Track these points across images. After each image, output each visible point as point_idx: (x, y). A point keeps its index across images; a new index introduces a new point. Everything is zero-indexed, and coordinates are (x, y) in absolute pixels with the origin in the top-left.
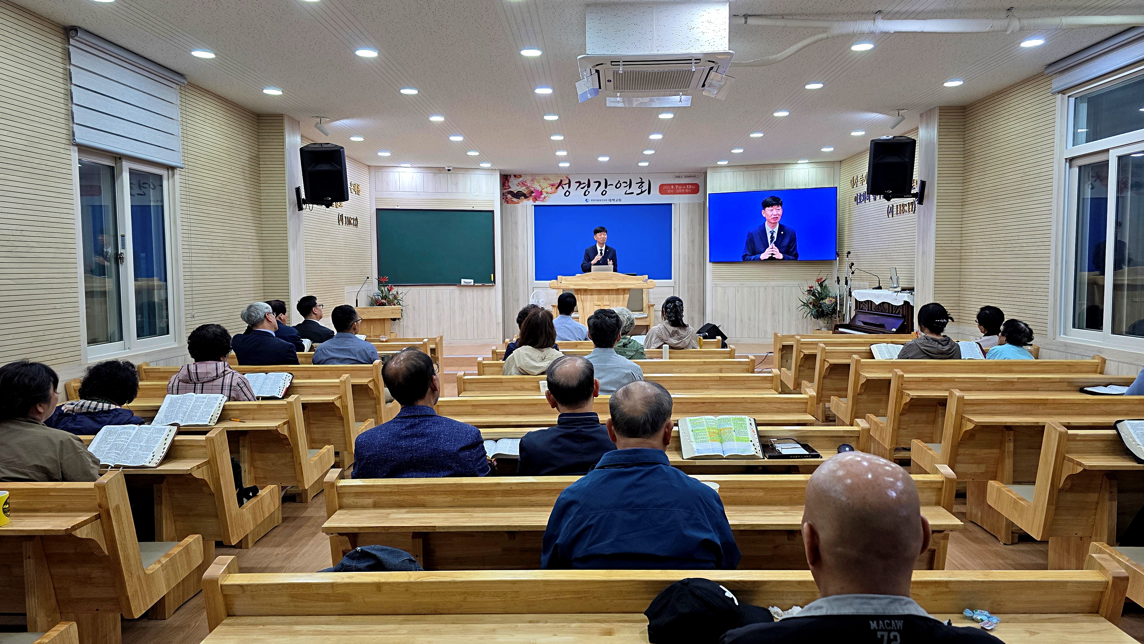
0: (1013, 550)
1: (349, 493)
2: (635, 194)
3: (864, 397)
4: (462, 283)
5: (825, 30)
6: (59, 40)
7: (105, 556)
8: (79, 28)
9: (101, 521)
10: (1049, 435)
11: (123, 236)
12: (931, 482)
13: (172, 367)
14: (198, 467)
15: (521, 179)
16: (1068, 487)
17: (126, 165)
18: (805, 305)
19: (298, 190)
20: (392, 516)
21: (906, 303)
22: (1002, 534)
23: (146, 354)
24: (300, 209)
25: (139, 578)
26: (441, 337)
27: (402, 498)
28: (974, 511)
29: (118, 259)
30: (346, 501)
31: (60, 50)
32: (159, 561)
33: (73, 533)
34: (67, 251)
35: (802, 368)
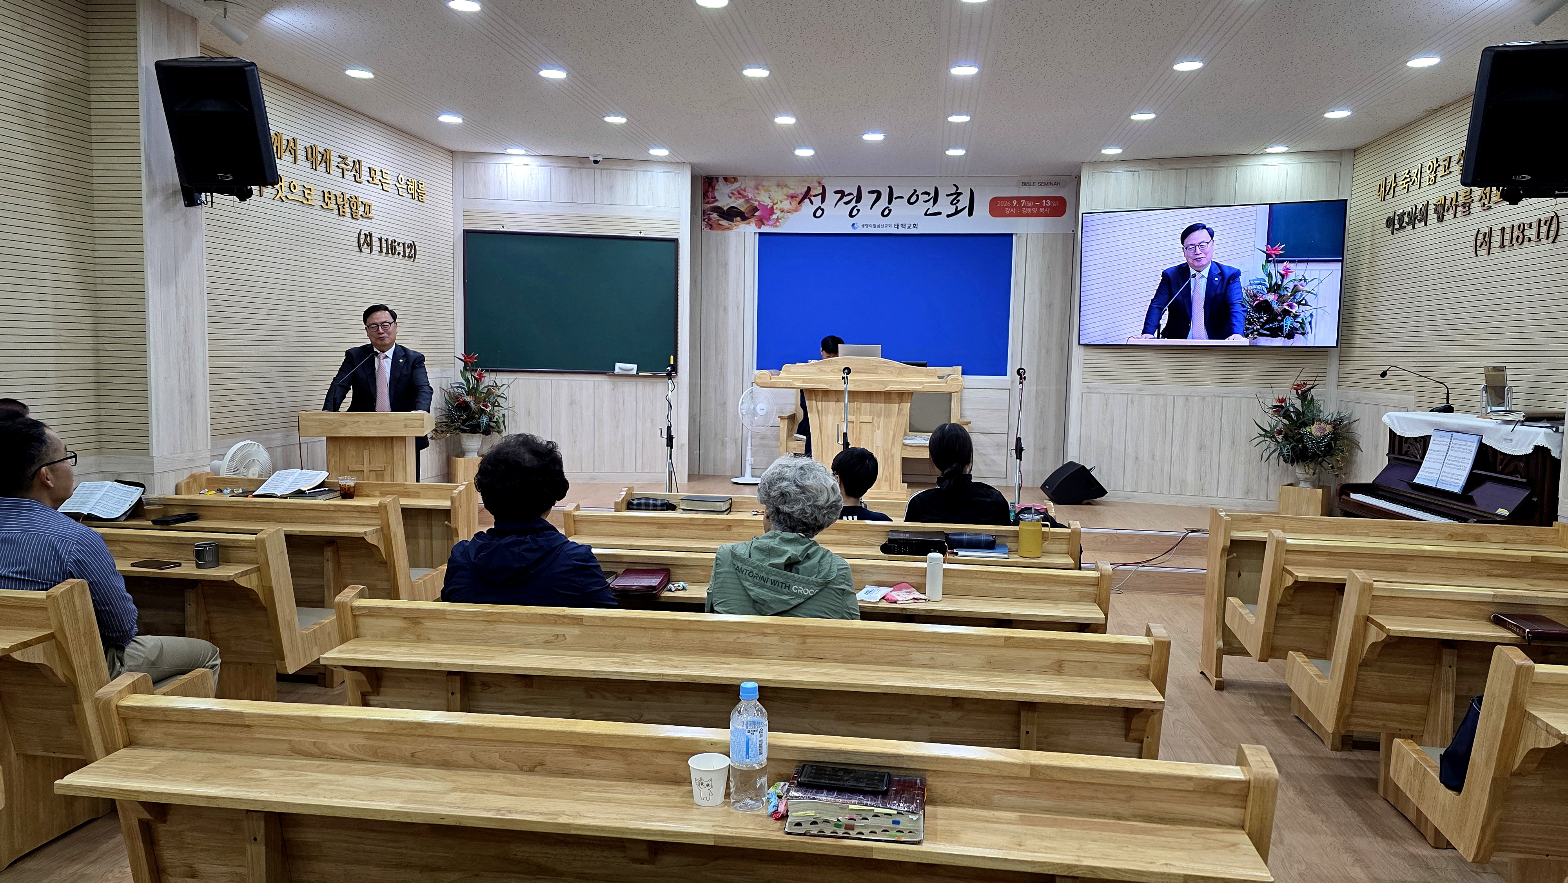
2: (944, 214)
4: (617, 371)
15: (736, 185)
18: (1268, 434)
21: (1541, 452)
35: (1285, 611)
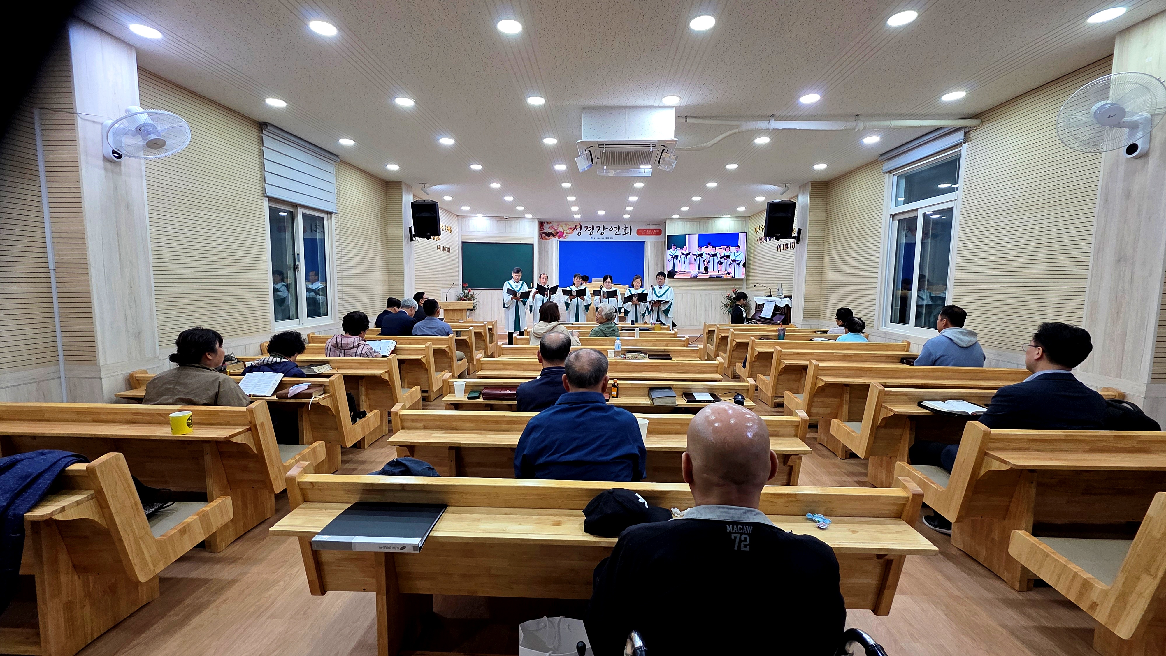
0: (845, 463)
1: (408, 419)
2: (622, 234)
3: (757, 364)
5: (737, 127)
6: (256, 131)
7: (255, 454)
8: (269, 123)
9: (252, 432)
10: (872, 392)
11: (298, 254)
12: (792, 421)
13: (328, 336)
14: (324, 398)
15: (551, 225)
16: (883, 424)
17: (300, 211)
18: (726, 306)
19: (410, 228)
20: (434, 435)
21: (787, 305)
22: (840, 452)
23: (313, 327)
24: (412, 240)
25: (279, 468)
26: (496, 321)
27: (442, 423)
28: (822, 437)
29: (296, 268)
30: (406, 424)
31: (257, 137)
32: (295, 458)
33: (230, 440)
34: (262, 262)
35: (720, 345)
